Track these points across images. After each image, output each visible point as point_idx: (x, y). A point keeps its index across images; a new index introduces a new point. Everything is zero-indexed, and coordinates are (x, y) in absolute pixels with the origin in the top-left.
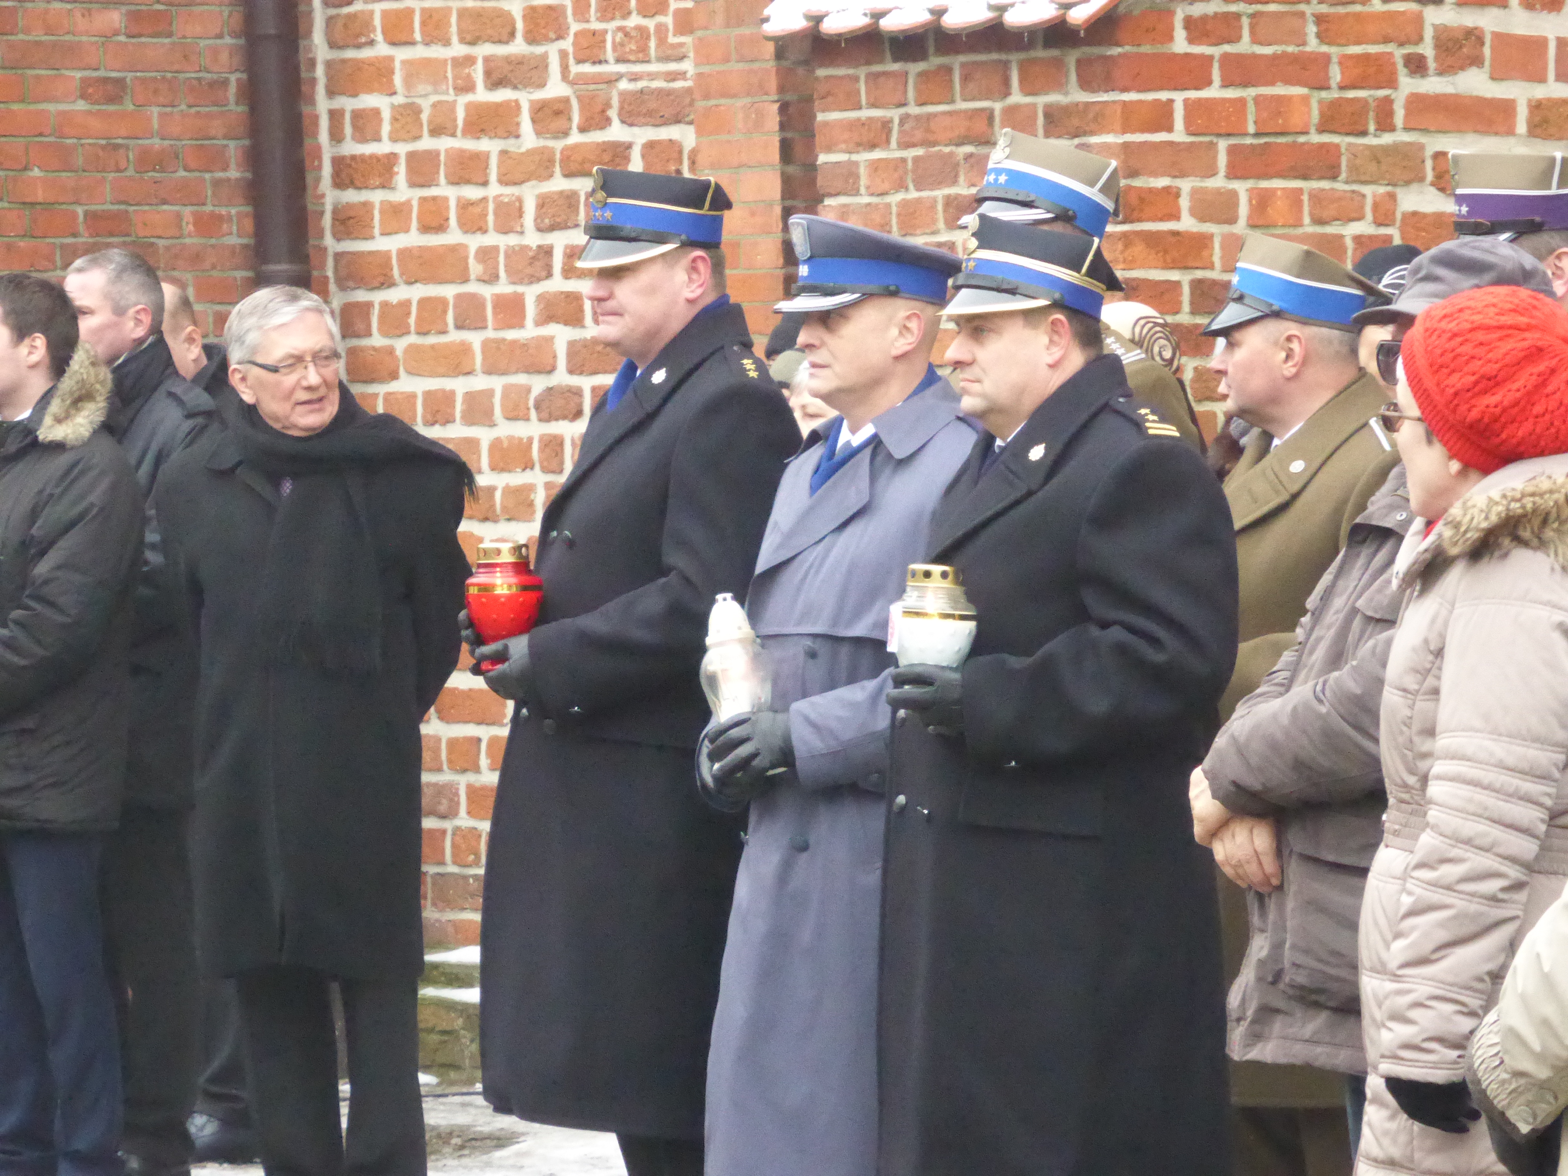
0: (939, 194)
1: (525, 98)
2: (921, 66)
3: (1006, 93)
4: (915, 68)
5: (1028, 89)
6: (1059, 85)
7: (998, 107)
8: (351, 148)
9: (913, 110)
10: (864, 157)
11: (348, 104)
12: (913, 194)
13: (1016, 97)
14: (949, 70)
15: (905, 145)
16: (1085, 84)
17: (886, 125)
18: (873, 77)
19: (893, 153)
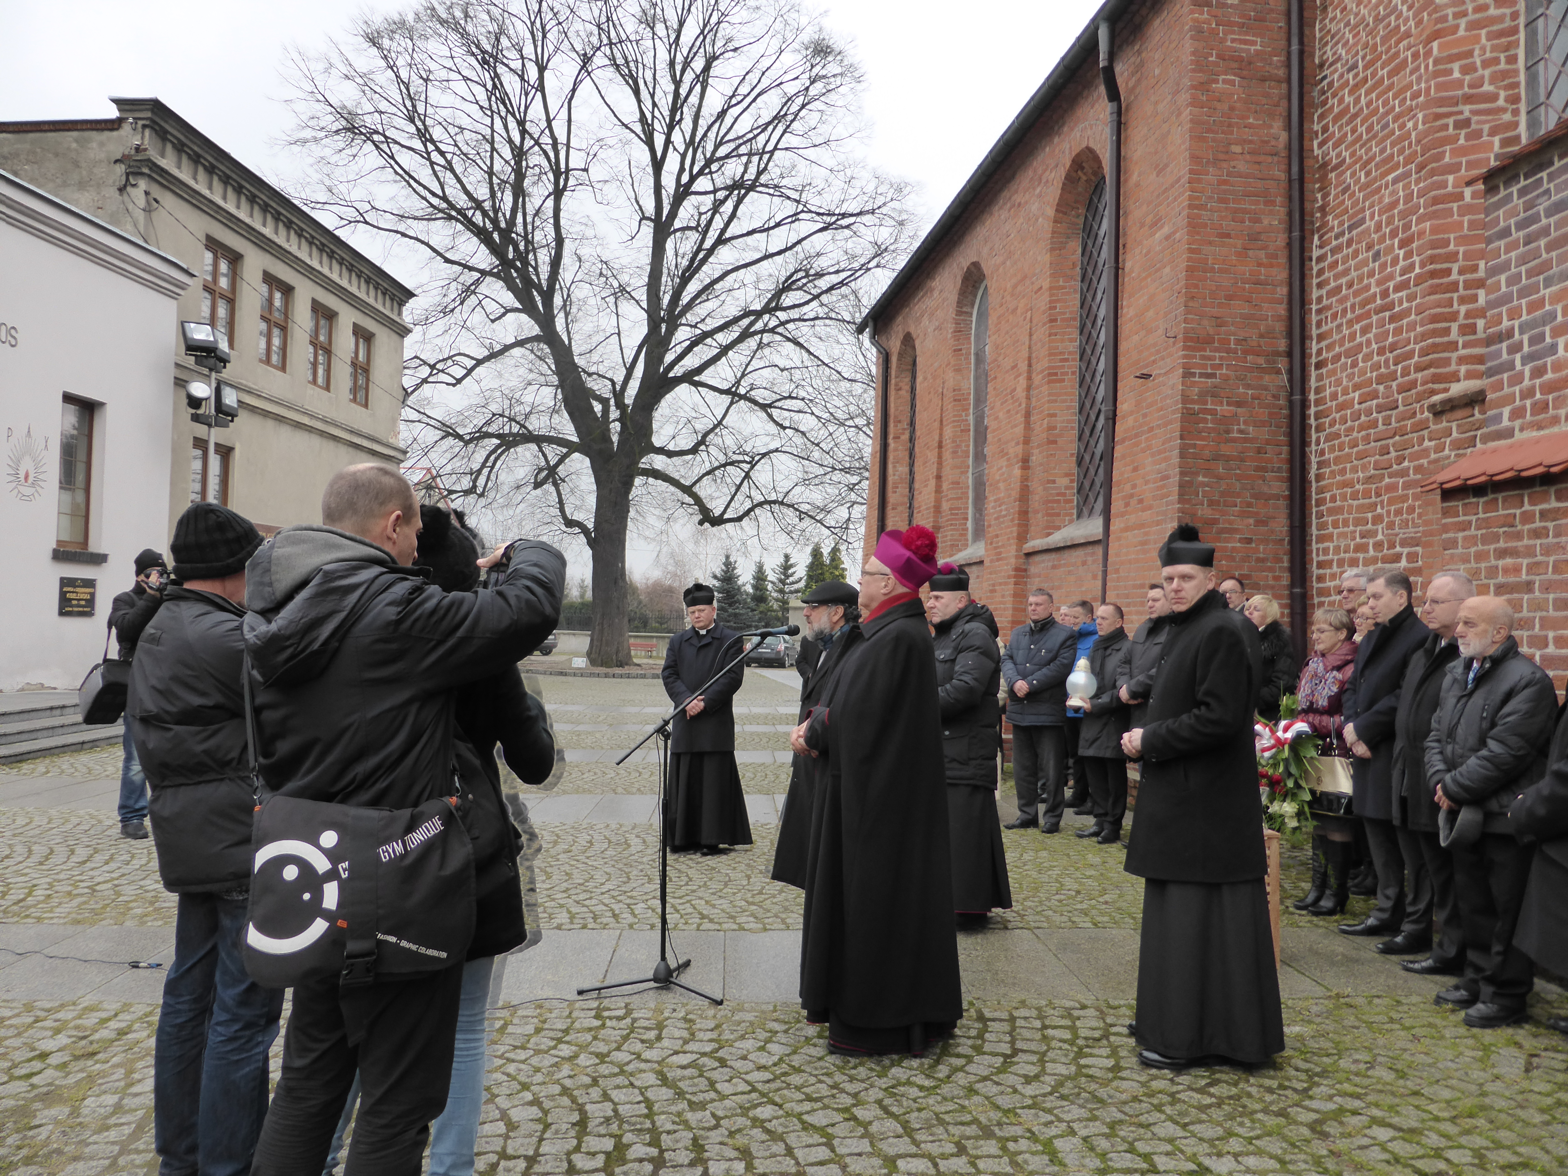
0: (1492, 547)
1: (1371, 541)
2: (1485, 499)
3: (1522, 505)
4: (1482, 500)
5: (1532, 503)
6: (1546, 500)
7: (1518, 512)
8: (1321, 558)
9: (1481, 516)
10: (1461, 535)
11: (1321, 546)
12: (1480, 547)
13: (1527, 507)
14: (1497, 499)
15: (1477, 529)
16: (1558, 499)
17: (1470, 522)
18: (1465, 505)
19: (1473, 531)
